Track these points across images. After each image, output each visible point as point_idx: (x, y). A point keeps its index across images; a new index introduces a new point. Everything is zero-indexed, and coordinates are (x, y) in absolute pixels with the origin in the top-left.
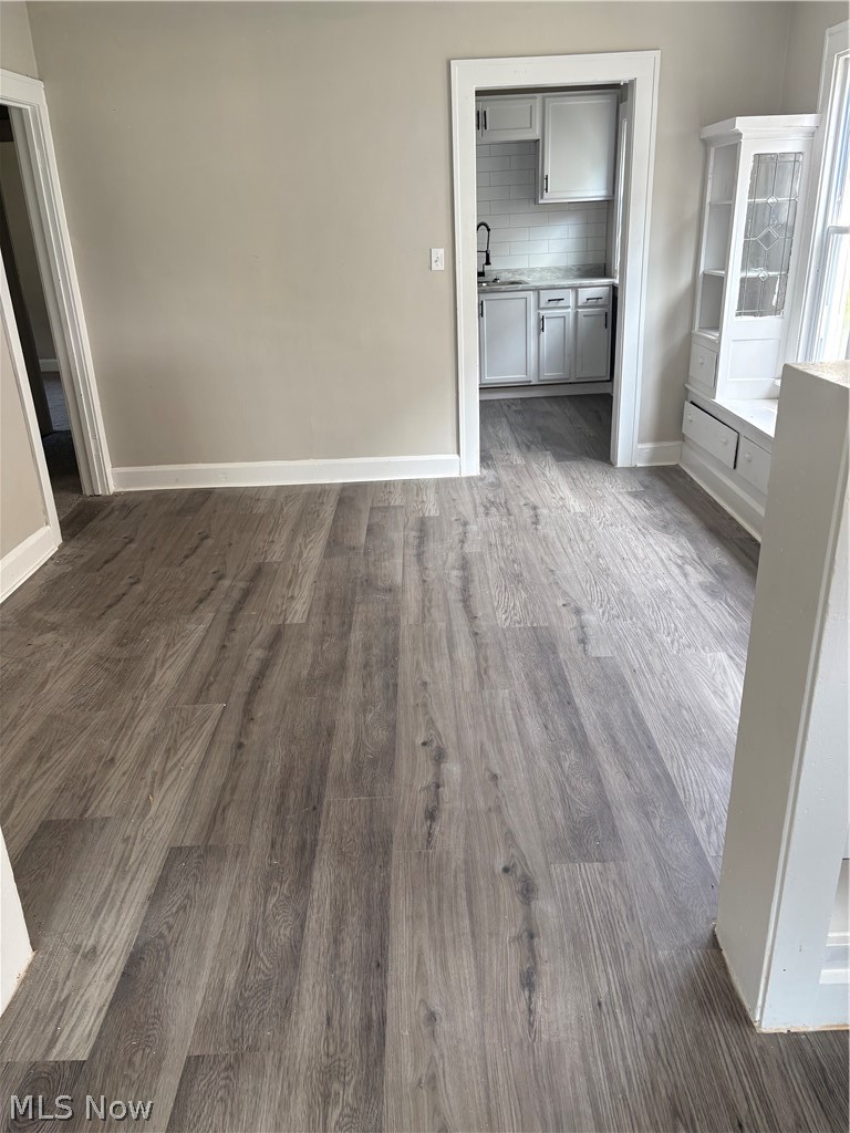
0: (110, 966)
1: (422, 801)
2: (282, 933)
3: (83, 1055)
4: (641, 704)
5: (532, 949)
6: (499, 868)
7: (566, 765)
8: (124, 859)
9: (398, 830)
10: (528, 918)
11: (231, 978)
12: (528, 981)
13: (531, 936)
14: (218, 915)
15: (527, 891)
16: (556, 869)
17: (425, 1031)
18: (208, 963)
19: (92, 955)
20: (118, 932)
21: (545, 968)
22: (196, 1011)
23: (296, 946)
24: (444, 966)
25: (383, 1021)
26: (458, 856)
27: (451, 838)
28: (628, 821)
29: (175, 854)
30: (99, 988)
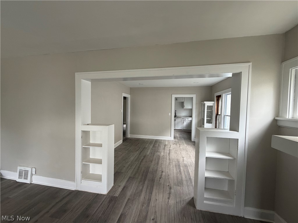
0: (122, 187)
1: (159, 176)
2: (141, 188)
3: (117, 196)
4: (189, 169)
5: (170, 195)
6: (167, 185)
7: (178, 175)
8: (125, 177)
9: (156, 179)
10: (170, 191)
11: (134, 191)
12: (169, 198)
13: (170, 193)
14: (134, 185)
15: (170, 188)
16: (174, 187)
17: (155, 201)
18: (132, 189)
19: (120, 186)
20: (123, 184)
21: (171, 197)
22: (130, 194)
23: (142, 190)
24: (159, 194)
25: (151, 199)
26: (163, 183)
27: (162, 181)
28: (185, 183)
29: (130, 177)
30: (120, 189)
